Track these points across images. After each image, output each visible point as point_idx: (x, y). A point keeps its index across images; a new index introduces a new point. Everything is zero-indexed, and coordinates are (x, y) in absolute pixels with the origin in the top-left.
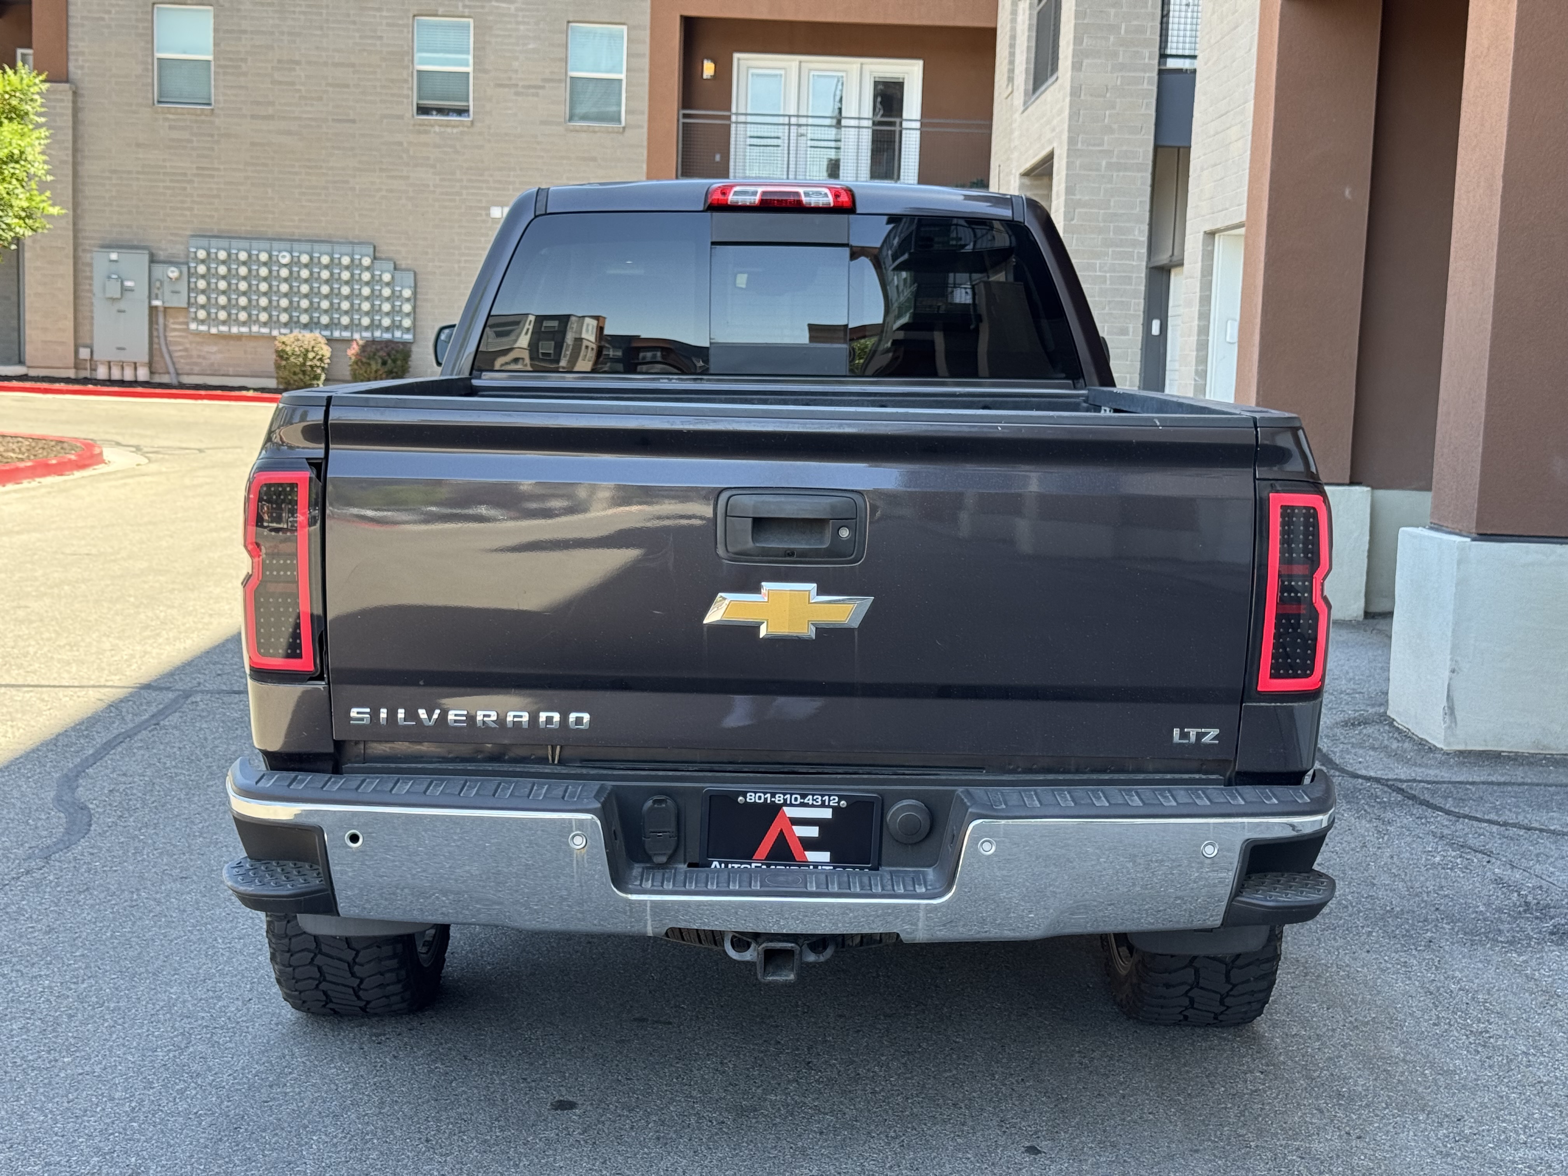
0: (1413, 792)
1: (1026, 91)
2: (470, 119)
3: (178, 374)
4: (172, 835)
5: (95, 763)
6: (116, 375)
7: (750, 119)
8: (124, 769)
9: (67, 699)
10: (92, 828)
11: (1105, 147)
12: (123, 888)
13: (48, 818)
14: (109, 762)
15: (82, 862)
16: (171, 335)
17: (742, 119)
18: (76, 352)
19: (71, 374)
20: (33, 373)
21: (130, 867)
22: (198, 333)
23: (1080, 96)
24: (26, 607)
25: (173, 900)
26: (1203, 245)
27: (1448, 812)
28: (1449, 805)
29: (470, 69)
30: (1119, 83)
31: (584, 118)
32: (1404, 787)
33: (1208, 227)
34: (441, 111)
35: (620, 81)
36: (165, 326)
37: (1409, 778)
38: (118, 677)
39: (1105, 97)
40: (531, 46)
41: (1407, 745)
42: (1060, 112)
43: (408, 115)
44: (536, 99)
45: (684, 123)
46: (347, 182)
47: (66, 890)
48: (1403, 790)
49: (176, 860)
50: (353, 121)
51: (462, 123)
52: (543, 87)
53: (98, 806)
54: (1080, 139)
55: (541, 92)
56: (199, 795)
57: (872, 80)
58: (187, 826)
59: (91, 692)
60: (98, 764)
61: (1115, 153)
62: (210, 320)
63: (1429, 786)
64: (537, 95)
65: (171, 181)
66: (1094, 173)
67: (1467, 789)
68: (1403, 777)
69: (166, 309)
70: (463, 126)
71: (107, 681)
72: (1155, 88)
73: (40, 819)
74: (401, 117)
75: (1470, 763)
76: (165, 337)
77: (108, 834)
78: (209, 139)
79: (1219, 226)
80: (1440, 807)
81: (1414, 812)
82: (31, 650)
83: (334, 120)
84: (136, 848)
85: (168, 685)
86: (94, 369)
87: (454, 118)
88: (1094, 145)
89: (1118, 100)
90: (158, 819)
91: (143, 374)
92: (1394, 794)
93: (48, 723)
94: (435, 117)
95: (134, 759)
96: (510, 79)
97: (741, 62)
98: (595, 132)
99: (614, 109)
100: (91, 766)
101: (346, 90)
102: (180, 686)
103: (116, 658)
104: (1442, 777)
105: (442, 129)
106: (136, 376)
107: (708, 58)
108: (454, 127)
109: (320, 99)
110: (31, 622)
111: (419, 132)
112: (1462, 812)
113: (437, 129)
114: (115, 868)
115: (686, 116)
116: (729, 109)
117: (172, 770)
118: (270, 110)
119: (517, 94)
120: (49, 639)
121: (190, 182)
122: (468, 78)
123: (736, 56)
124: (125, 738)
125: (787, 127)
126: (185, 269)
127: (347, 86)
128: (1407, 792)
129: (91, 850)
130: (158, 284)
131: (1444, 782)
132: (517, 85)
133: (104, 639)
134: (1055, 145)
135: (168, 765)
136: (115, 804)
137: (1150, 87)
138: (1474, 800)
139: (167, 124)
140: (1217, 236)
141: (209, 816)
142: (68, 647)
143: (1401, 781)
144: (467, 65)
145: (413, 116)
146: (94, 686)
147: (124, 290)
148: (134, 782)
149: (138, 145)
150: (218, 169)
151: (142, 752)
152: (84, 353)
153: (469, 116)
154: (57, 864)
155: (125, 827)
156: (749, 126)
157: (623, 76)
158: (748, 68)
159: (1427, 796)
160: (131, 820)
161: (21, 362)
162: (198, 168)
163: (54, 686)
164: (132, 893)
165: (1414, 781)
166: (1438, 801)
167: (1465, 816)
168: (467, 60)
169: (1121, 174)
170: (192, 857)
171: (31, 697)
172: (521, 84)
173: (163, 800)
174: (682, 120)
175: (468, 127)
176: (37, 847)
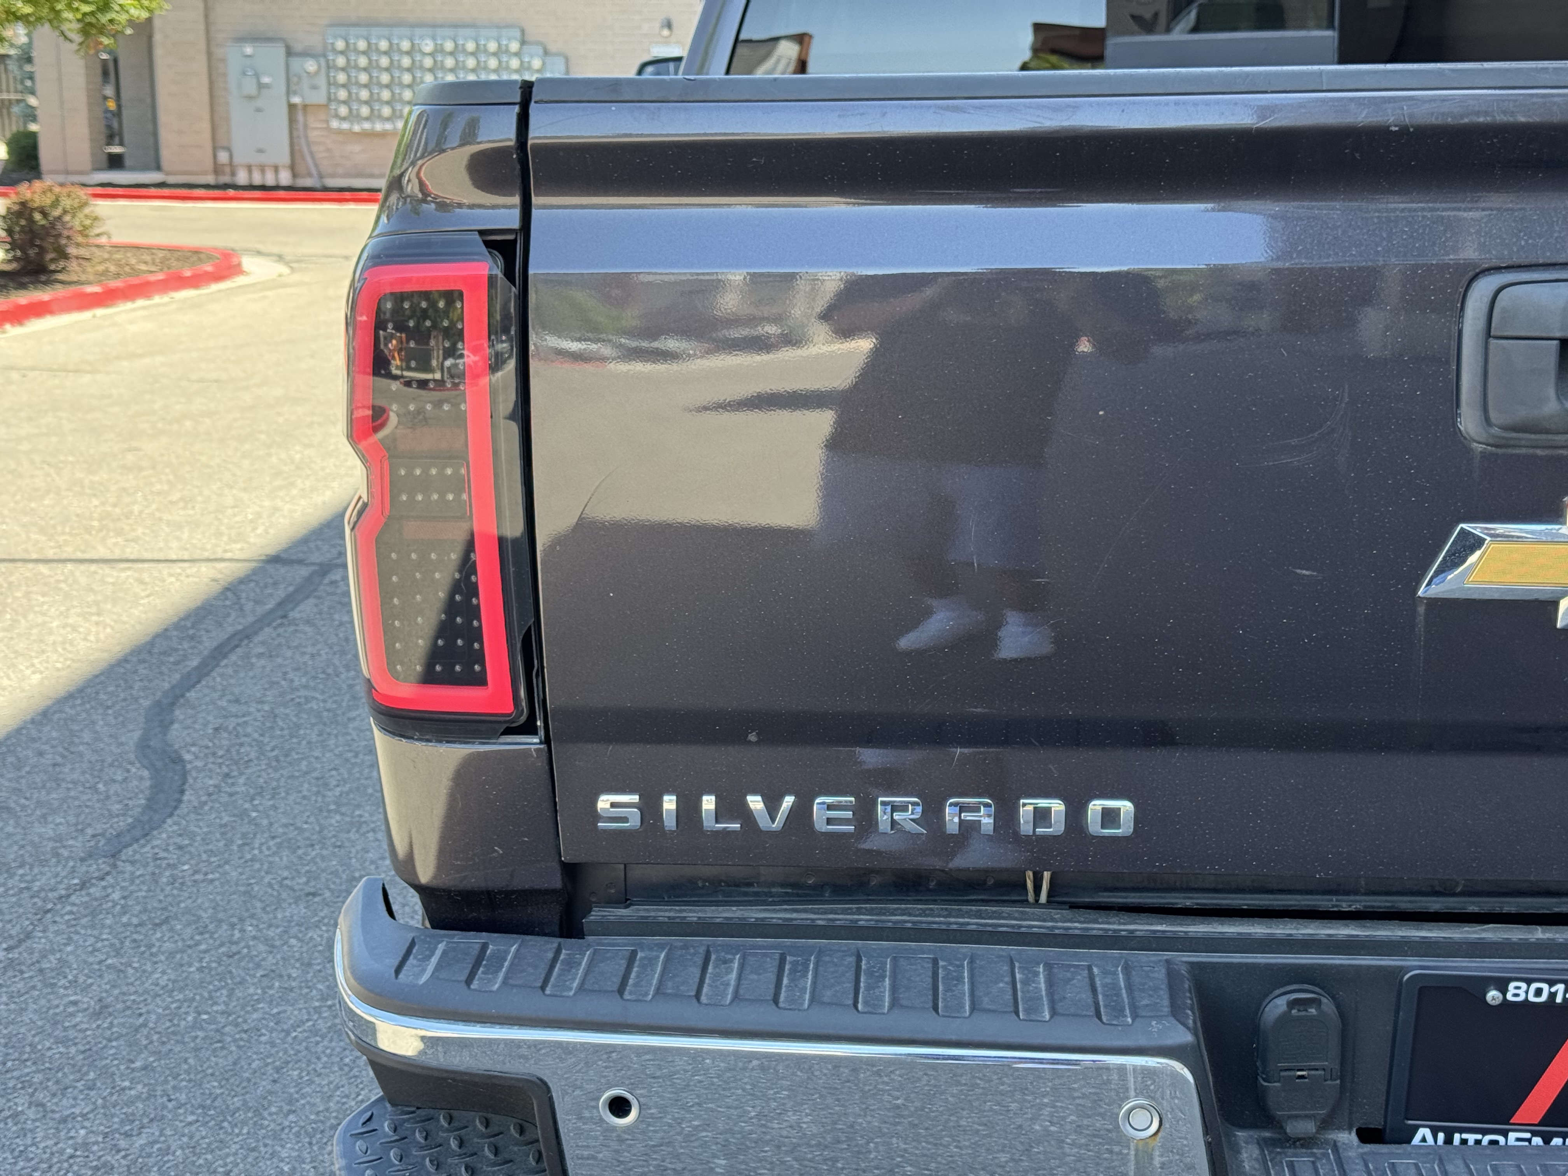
3: (321, 176)
4: (297, 809)
5: (199, 682)
6: (257, 180)
8: (237, 691)
9: (173, 579)
10: (185, 798)
12: (221, 915)
13: (125, 779)
14: (218, 679)
15: (164, 863)
16: (313, 135)
18: (215, 156)
19: (210, 179)
20: (171, 180)
21: (234, 874)
22: (340, 132)
24: (137, 449)
25: (293, 941)
36: (306, 126)
38: (238, 546)
47: (135, 921)
49: (300, 858)
53: (197, 757)
56: (336, 736)
58: (318, 793)
59: (204, 568)
60: (203, 683)
62: (353, 117)
69: (305, 107)
71: (225, 551)
76: (306, 137)
77: (206, 808)
82: (136, 508)
84: (244, 836)
85: (301, 556)
86: (233, 174)
90: (278, 780)
91: (285, 178)
93: (143, 616)
95: (251, 674)
100: (193, 686)
102: (316, 558)
103: (238, 519)
106: (277, 179)
110: (141, 469)
114: (210, 876)
117: (303, 693)
120: (159, 493)
124: (241, 640)
126: (322, 61)
129: (178, 840)
130: (295, 79)
133: (226, 491)
135: (296, 683)
136: (220, 753)
141: (350, 773)
142: (181, 504)
146: (208, 560)
147: (261, 86)
148: (249, 714)
151: (263, 662)
152: (223, 157)
154: (129, 868)
155: (231, 795)
160: (241, 781)
161: (158, 168)
163: (159, 561)
164: (232, 926)
170: (325, 852)
171: (128, 577)
173: (287, 746)
176: (102, 835)
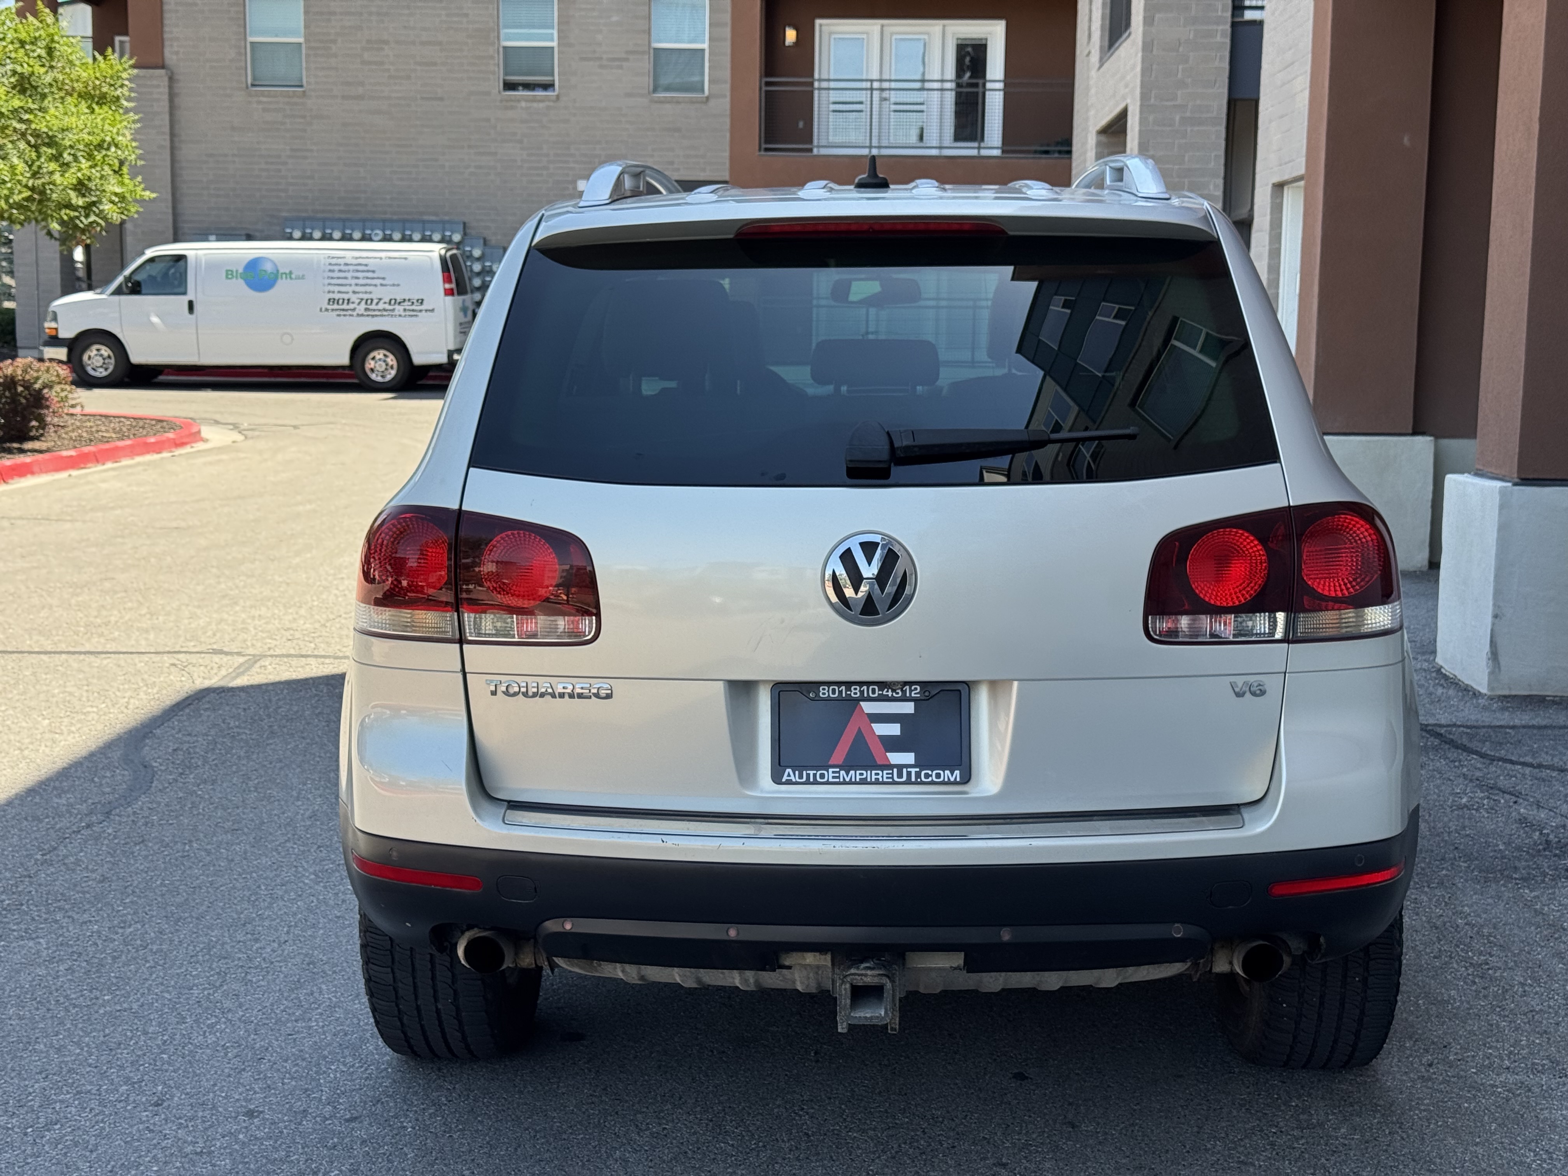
0: (1451, 737)
1: (1101, 47)
2: (556, 93)
4: (229, 790)
5: (163, 724)
7: (832, 85)
8: (189, 729)
9: (143, 664)
10: (153, 785)
11: (1179, 102)
12: (177, 840)
13: (113, 776)
14: (176, 723)
15: (140, 816)
17: (824, 85)
21: (186, 821)
23: (1152, 51)
24: (113, 579)
25: (223, 851)
26: (1272, 197)
27: (1483, 756)
28: (1486, 749)
29: (554, 44)
30: (1191, 36)
31: (668, 89)
32: (1442, 731)
33: (1276, 179)
34: (528, 86)
35: (703, 50)
37: (1449, 723)
38: (192, 644)
39: (1178, 51)
40: (615, 19)
41: (1451, 692)
42: (1133, 68)
43: (496, 91)
44: (620, 71)
45: (766, 92)
46: (436, 160)
47: (123, 842)
48: (1441, 735)
49: (229, 813)
50: (441, 99)
51: (547, 99)
52: (627, 60)
53: (161, 765)
54: (1153, 95)
55: (625, 64)
56: (258, 754)
57: (955, 42)
58: (243, 782)
60: (166, 725)
61: (1190, 107)
63: (1468, 731)
64: (621, 67)
65: (267, 163)
66: (1168, 129)
67: (1506, 733)
68: (1443, 722)
70: (549, 101)
71: (182, 647)
72: (1228, 41)
73: (106, 777)
74: (488, 93)
75: (1513, 708)
77: (168, 790)
78: (302, 120)
79: (1286, 177)
80: (1477, 751)
81: (1449, 756)
82: (113, 619)
83: (422, 98)
84: (193, 803)
85: (240, 650)
87: (540, 93)
88: (1167, 100)
89: (1191, 54)
90: (216, 776)
92: (1432, 739)
94: (521, 93)
95: (200, 720)
96: (594, 52)
97: (824, 28)
98: (678, 102)
99: (696, 79)
100: (159, 727)
101: (434, 68)
102: (251, 651)
103: (193, 626)
104: (1483, 721)
105: (529, 104)
107: (790, 25)
108: (540, 101)
109: (409, 77)
110: (116, 592)
111: (506, 108)
112: (1497, 755)
113: (523, 104)
114: (171, 822)
115: (768, 84)
116: (812, 75)
117: (235, 730)
118: (360, 90)
119: (601, 67)
120: (131, 609)
121: (286, 163)
122: (553, 52)
123: (818, 22)
124: (194, 701)
125: (869, 92)
127: (435, 64)
128: (1445, 737)
129: (150, 805)
131: (1484, 727)
132: (601, 59)
133: (183, 607)
134: (1129, 101)
135: (232, 724)
136: (178, 762)
137: (1223, 40)
138: (1511, 744)
139: (260, 107)
140: (1286, 188)
141: (266, 772)
142: (148, 616)
143: (1441, 726)
144: (552, 40)
145: (499, 92)
146: (169, 652)
148: (197, 741)
149: (233, 129)
150: (312, 151)
151: (208, 713)
153: (554, 90)
154: (117, 818)
155: (184, 783)
156: (831, 92)
157: (705, 46)
158: (830, 34)
159: (1465, 740)
160: (191, 776)
162: (292, 150)
163: (131, 653)
164: (185, 844)
165: (1455, 725)
166: (1474, 745)
167: (1500, 759)
168: (552, 34)
169: (1196, 128)
170: (245, 811)
171: (108, 663)
172: (605, 56)
173: (223, 758)
174: (764, 88)
175: (554, 101)
176: (100, 802)
